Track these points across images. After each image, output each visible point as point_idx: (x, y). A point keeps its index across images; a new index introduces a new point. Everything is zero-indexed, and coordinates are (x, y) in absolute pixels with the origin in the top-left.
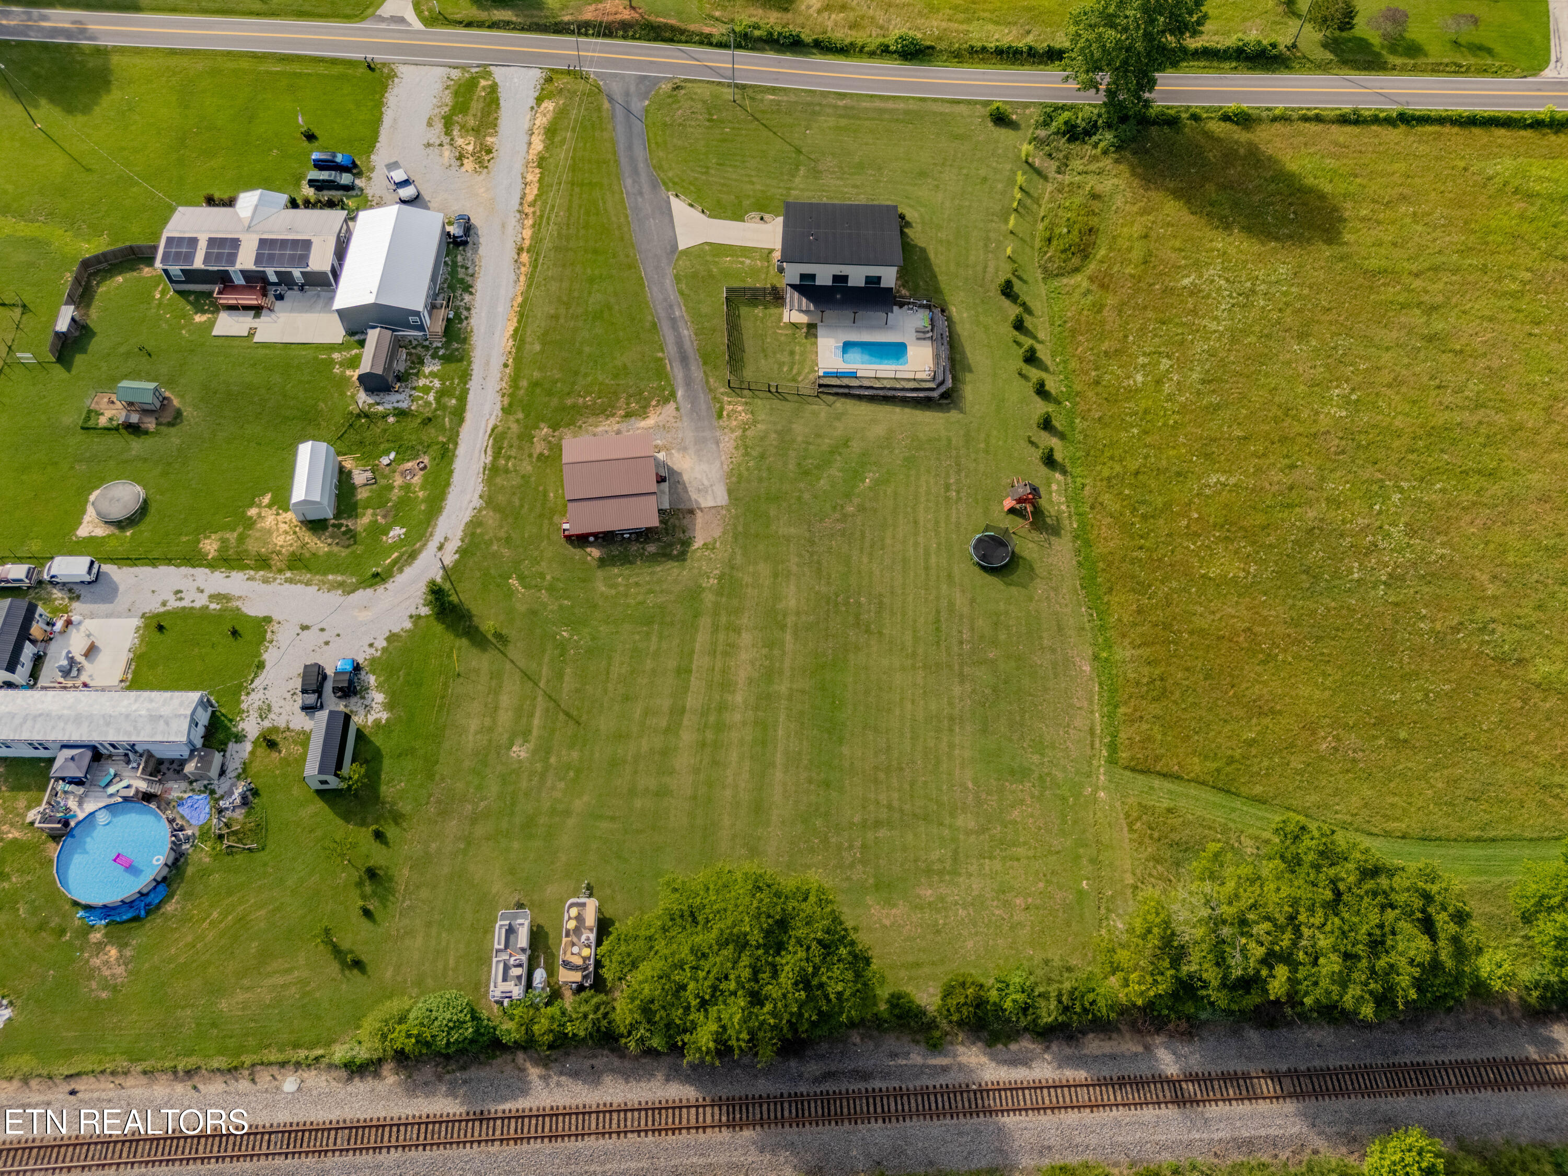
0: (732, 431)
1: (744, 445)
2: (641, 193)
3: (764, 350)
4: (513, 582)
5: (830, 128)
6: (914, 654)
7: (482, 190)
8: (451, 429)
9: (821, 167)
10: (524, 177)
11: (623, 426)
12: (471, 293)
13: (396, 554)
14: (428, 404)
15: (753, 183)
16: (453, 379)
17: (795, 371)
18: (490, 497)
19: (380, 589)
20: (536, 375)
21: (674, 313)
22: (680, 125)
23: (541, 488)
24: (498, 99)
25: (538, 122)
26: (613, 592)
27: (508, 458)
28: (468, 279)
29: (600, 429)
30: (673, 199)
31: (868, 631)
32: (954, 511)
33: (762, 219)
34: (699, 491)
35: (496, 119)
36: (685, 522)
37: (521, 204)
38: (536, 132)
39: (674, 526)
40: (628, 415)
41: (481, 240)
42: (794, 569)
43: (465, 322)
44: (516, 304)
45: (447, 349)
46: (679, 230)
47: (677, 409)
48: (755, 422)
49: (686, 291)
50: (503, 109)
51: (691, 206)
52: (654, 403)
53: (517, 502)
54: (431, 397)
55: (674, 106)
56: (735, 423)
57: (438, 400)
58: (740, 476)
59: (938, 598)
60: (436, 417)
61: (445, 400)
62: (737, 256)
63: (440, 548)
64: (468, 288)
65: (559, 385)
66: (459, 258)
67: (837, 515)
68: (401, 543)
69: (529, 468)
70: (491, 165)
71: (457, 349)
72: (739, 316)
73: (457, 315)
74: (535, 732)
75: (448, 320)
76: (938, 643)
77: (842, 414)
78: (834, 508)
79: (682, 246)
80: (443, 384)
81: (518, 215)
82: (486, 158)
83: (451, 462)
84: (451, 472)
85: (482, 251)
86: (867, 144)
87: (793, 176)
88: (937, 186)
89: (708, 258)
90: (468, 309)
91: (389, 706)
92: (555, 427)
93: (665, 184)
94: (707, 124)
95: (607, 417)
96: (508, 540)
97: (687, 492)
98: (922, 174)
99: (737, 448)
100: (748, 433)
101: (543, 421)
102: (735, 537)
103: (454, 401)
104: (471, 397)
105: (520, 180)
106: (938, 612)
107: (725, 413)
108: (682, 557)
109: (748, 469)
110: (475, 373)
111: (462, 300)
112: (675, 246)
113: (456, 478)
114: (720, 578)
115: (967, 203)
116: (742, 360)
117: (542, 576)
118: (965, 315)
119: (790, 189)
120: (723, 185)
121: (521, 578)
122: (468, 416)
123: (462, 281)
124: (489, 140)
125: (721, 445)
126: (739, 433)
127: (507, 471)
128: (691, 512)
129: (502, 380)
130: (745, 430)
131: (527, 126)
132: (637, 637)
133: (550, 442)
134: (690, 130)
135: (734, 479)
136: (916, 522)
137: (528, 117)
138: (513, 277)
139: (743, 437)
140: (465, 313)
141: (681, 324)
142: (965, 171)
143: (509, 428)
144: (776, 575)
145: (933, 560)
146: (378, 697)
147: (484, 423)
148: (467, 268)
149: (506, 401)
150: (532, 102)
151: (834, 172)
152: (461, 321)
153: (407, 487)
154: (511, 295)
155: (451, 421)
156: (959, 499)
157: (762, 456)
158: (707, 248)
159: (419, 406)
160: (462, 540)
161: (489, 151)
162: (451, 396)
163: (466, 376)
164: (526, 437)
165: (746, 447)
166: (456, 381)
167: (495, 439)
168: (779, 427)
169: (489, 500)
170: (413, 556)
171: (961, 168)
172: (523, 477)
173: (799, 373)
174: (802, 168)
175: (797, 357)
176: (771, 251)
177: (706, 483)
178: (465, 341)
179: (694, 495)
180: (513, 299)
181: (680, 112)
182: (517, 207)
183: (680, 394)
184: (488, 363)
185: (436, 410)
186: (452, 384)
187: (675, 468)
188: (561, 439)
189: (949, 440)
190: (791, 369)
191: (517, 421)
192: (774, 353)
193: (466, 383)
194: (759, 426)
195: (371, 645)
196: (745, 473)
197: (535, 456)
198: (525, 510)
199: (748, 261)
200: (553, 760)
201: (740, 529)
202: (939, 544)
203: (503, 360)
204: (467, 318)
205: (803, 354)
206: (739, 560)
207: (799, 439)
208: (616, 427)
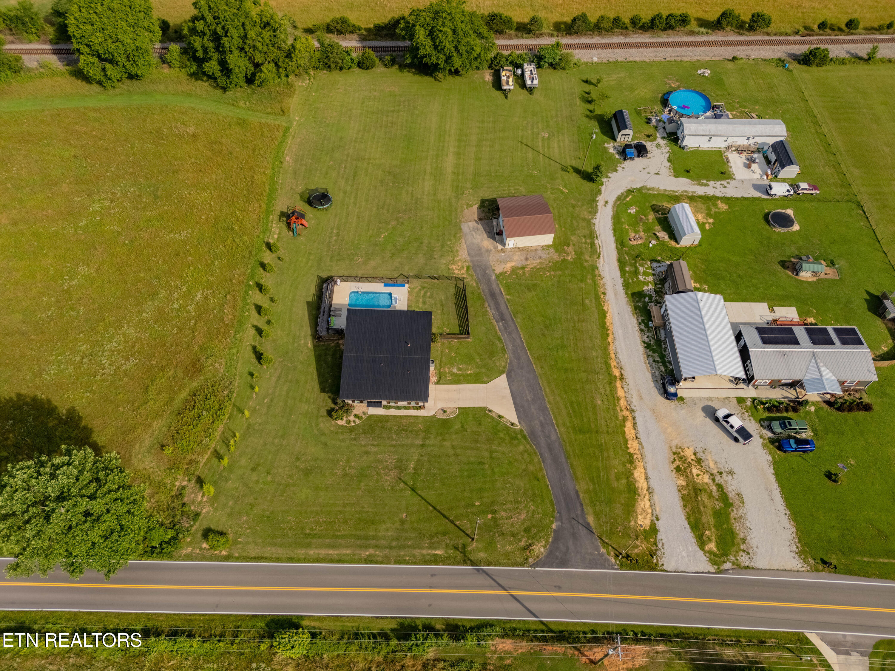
0: (460, 260)
1: (453, 252)
2: (542, 425)
3: (442, 305)
4: (566, 191)
5: (384, 522)
6: (368, 164)
7: (669, 430)
8: (623, 254)
9: (395, 473)
10: (640, 444)
11: (524, 263)
12: (644, 342)
13: (628, 199)
14: (642, 265)
15: (453, 447)
16: (633, 282)
17: (423, 292)
18: (590, 225)
19: (629, 187)
20: (583, 285)
21: (503, 324)
22: (518, 502)
23: (563, 229)
24: (692, 528)
25: (648, 504)
26: (516, 187)
27: (585, 243)
28: (650, 353)
29: (538, 261)
30: (516, 421)
31: (390, 173)
32: (336, 223)
33: (445, 412)
34: (477, 229)
35: (685, 506)
36: (483, 215)
37: (634, 418)
38: (645, 492)
39: (489, 213)
40: (523, 268)
41: (652, 384)
42: (425, 197)
43: (640, 320)
44: (611, 335)
45: (644, 302)
46: (508, 392)
47: (494, 270)
48: (447, 264)
49: (497, 342)
50: (683, 518)
51: (500, 417)
52: (508, 273)
53: (574, 222)
54: (641, 269)
55: (528, 524)
56: (459, 264)
57: (636, 268)
58: (455, 236)
59: (353, 185)
60: (634, 259)
61: (633, 269)
62: (462, 375)
63: (607, 202)
64: (648, 346)
65: (567, 280)
66: (663, 369)
67: (401, 220)
68: (628, 205)
69: (573, 238)
70: (672, 457)
71: (638, 302)
72: (460, 326)
73: (647, 325)
74: (540, 140)
75: (652, 321)
76: (356, 167)
77: (395, 270)
78: (402, 223)
79: (504, 376)
80: (638, 278)
81: (634, 408)
82: (677, 462)
83: (617, 241)
84: (615, 235)
85: (649, 376)
86: (353, 505)
87: (419, 460)
88: (298, 459)
89: (483, 370)
90: (641, 330)
91: (606, 149)
92: (564, 260)
93: (524, 437)
94: (496, 507)
95: (535, 267)
96: (574, 207)
97: (484, 228)
98: (307, 473)
99: (457, 251)
100: (451, 258)
101: (572, 262)
102: (456, 210)
103: (627, 269)
104: (618, 274)
105: (643, 440)
106: (354, 179)
107: (465, 269)
108: (483, 201)
109: (450, 240)
110: (622, 288)
111: (648, 337)
112: (509, 377)
113: (611, 233)
114: (463, 194)
115: (276, 441)
116: (456, 299)
117: (552, 193)
118: (302, 342)
119: (423, 446)
120: (477, 441)
121: (562, 192)
122: (616, 264)
123: (654, 351)
124: (682, 482)
125: (466, 253)
126: (457, 259)
127: (585, 237)
128: (480, 219)
129: (604, 285)
130: (453, 260)
131: (656, 497)
132: (501, 171)
133: (565, 253)
134: (511, 498)
135: (458, 235)
136: (358, 217)
137: (658, 509)
138: (620, 356)
139: (454, 257)
140: (643, 327)
141: (497, 317)
142: (269, 478)
143: (590, 257)
144: (435, 194)
145: (352, 201)
146: (611, 151)
147: (606, 260)
148: (654, 361)
149: (596, 272)
150: (660, 525)
151: (383, 469)
152: (643, 321)
153: (636, 232)
154: (617, 342)
155: (625, 258)
156: (332, 229)
157: (442, 246)
158: (485, 379)
159: (646, 264)
160: (597, 205)
161: (678, 469)
162: (630, 272)
163: (626, 285)
164: (579, 254)
165: (452, 251)
166: (630, 281)
167: (597, 252)
168: (433, 261)
169: (589, 224)
170: (619, 198)
171: (273, 482)
172: (575, 234)
173: (420, 290)
174: (411, 471)
175: (421, 300)
176: (438, 382)
177: (474, 233)
178: (636, 308)
179: (480, 226)
180: (614, 339)
181: (523, 516)
182: (636, 415)
183: (494, 277)
184: (616, 294)
185: (636, 263)
186: (632, 279)
187: (492, 241)
188: (559, 255)
189: (331, 260)
190: (425, 293)
191: (587, 261)
192: (435, 304)
193: (624, 281)
194: (445, 262)
195: (623, 168)
196: (452, 238)
197: (571, 245)
198: (569, 219)
199: (455, 370)
200: (530, 132)
201: (454, 213)
202: (348, 208)
203: (607, 297)
204: (640, 324)
205: (417, 302)
206: (454, 201)
207: (421, 255)
208: (529, 262)
